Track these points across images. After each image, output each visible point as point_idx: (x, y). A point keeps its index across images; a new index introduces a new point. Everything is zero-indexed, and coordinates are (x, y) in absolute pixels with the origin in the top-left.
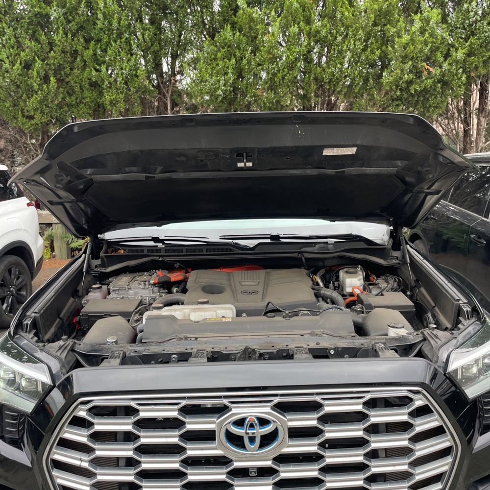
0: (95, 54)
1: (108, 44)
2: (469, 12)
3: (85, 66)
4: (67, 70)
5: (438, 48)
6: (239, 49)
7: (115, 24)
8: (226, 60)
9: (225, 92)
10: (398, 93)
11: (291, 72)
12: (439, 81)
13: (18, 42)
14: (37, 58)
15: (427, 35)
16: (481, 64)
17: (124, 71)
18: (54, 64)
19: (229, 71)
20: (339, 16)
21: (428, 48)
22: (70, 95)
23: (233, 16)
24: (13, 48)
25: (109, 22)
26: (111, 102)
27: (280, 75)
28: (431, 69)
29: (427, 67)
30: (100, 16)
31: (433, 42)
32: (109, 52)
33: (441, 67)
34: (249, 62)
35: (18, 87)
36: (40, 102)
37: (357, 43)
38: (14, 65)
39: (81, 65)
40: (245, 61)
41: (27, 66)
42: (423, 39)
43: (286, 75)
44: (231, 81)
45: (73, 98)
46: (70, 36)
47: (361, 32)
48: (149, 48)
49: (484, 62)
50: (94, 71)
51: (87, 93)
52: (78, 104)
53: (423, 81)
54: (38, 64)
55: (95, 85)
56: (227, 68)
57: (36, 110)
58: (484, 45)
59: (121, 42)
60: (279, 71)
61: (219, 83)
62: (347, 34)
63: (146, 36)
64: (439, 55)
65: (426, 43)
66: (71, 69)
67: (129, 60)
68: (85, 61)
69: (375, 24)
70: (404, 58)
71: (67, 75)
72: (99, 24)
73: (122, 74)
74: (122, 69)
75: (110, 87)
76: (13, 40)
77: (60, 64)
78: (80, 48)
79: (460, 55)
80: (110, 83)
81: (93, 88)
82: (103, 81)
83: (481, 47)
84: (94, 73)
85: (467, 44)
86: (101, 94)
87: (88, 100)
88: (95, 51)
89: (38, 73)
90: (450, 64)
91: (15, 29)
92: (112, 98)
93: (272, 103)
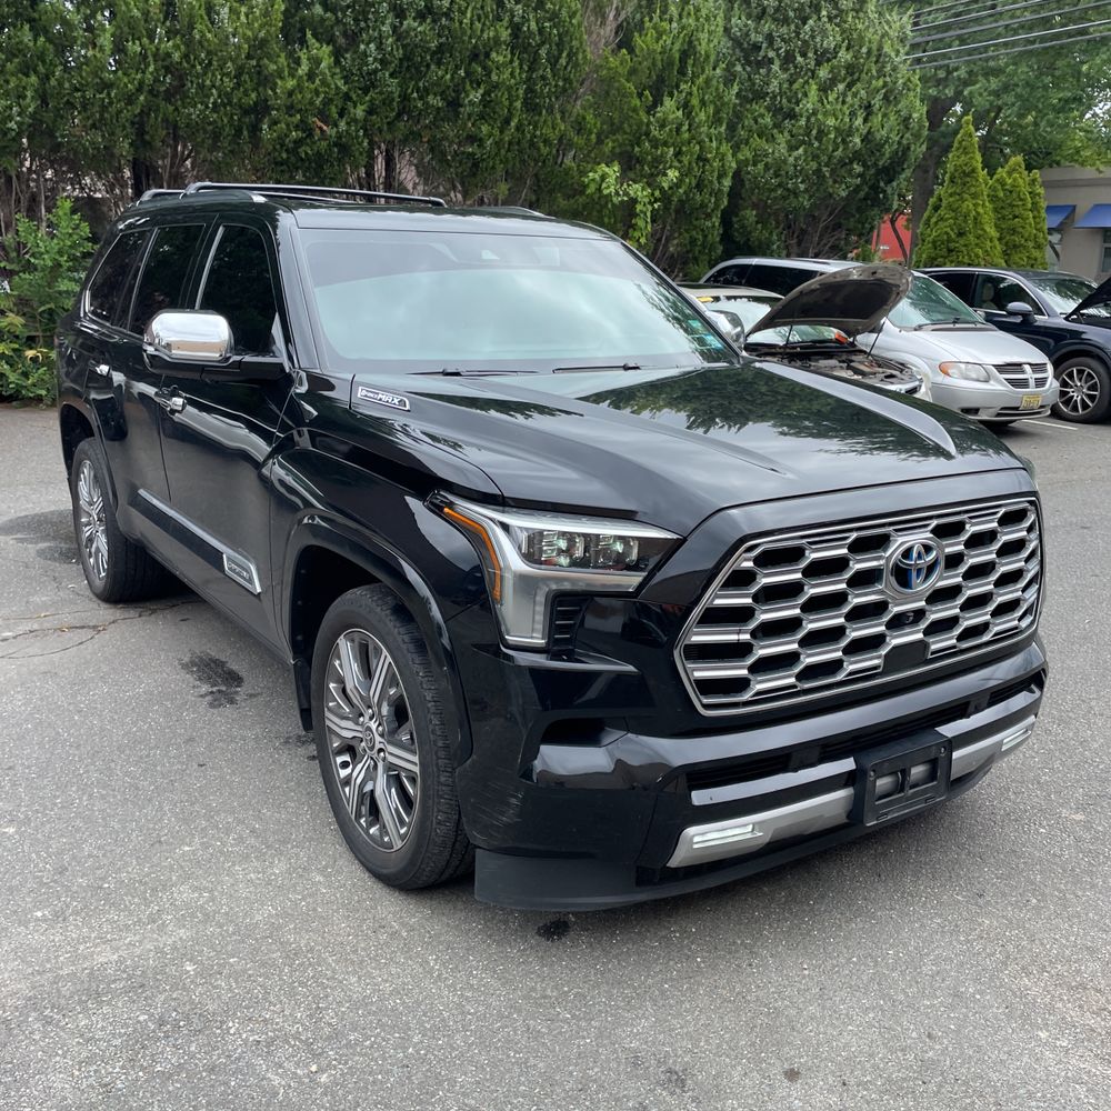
2: (367, 56)
5: (331, 100)
6: (44, 62)
8: (20, 75)
9: (20, 124)
10: (284, 155)
11: (129, 108)
12: (335, 145)
15: (317, 82)
16: (385, 128)
19: (29, 94)
20: (197, 37)
21: (320, 99)
23: (30, 10)
27: (112, 110)
28: (325, 128)
29: (320, 124)
31: (326, 93)
33: (337, 126)
34: (60, 84)
37: (226, 80)
40: (53, 82)
42: (312, 86)
43: (121, 112)
47: (229, 64)
49: (388, 123)
53: (314, 143)
56: (24, 88)
58: (387, 102)
60: (111, 103)
61: (11, 109)
62: (210, 63)
64: (334, 109)
65: (317, 93)
69: (249, 57)
70: (290, 109)
79: (360, 112)
83: (384, 104)
85: (367, 98)
90: (348, 123)
93: (98, 149)
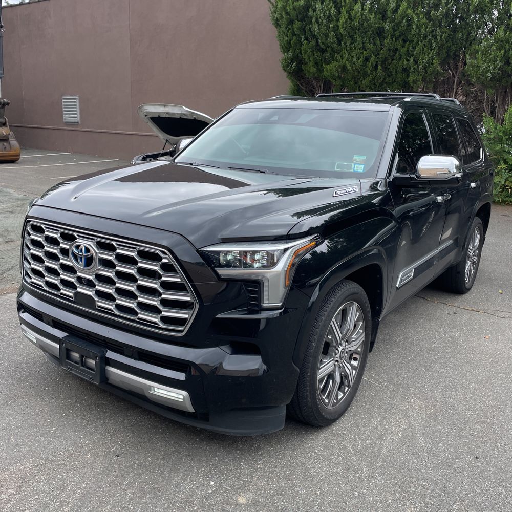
0: (408, 50)
1: (417, 43)
3: (401, 58)
4: (390, 61)
7: (423, 32)
13: (363, 45)
14: (372, 55)
17: (424, 61)
18: (382, 58)
22: (389, 76)
24: (360, 49)
25: (419, 30)
26: (413, 81)
30: (414, 26)
32: (417, 48)
35: (359, 72)
36: (370, 82)
38: (359, 60)
39: (398, 58)
41: (367, 59)
44: (498, 66)
45: (390, 79)
46: (394, 40)
48: (444, 45)
50: (405, 61)
51: (399, 75)
52: (393, 83)
54: (373, 58)
55: (405, 70)
57: (367, 86)
59: (425, 42)
63: (443, 37)
66: (392, 60)
67: (429, 53)
68: (401, 55)
71: (389, 64)
72: (413, 32)
73: (423, 62)
74: (423, 59)
75: (414, 72)
76: (361, 44)
77: (386, 58)
78: (399, 47)
80: (414, 69)
81: (404, 72)
82: (410, 68)
84: (405, 62)
86: (408, 76)
87: (399, 80)
88: (408, 48)
89: (372, 64)
91: (363, 38)
92: (414, 78)
